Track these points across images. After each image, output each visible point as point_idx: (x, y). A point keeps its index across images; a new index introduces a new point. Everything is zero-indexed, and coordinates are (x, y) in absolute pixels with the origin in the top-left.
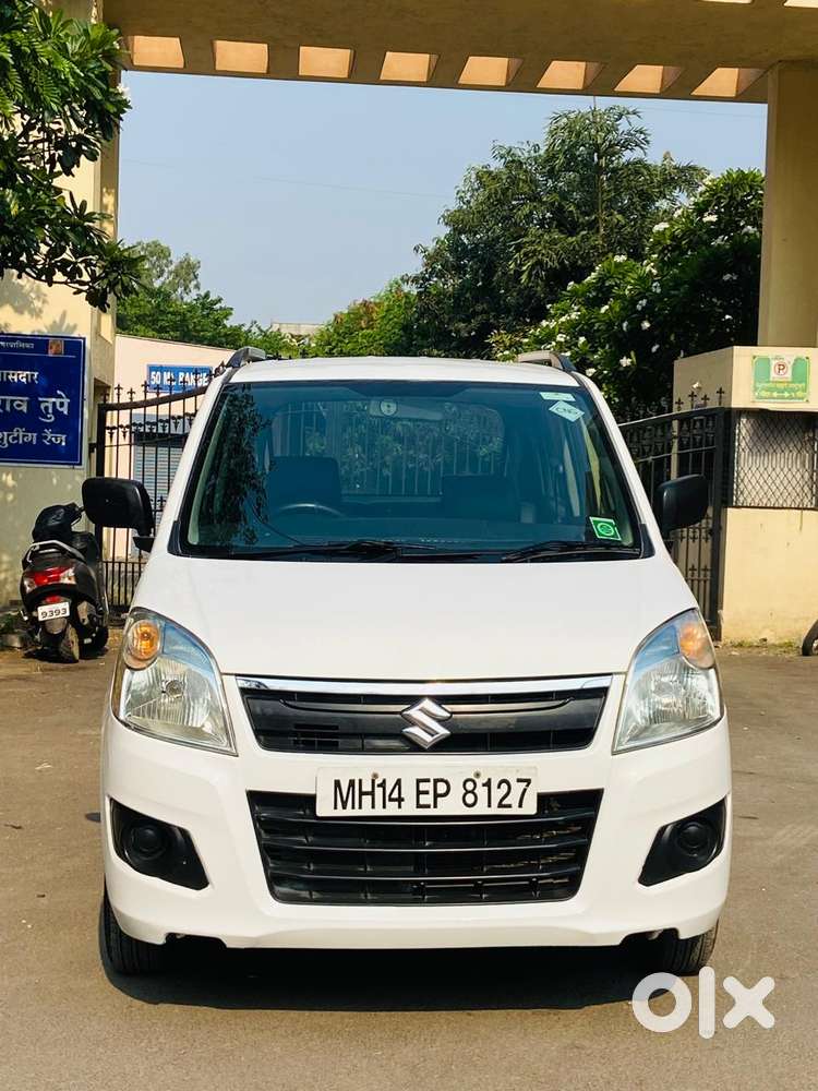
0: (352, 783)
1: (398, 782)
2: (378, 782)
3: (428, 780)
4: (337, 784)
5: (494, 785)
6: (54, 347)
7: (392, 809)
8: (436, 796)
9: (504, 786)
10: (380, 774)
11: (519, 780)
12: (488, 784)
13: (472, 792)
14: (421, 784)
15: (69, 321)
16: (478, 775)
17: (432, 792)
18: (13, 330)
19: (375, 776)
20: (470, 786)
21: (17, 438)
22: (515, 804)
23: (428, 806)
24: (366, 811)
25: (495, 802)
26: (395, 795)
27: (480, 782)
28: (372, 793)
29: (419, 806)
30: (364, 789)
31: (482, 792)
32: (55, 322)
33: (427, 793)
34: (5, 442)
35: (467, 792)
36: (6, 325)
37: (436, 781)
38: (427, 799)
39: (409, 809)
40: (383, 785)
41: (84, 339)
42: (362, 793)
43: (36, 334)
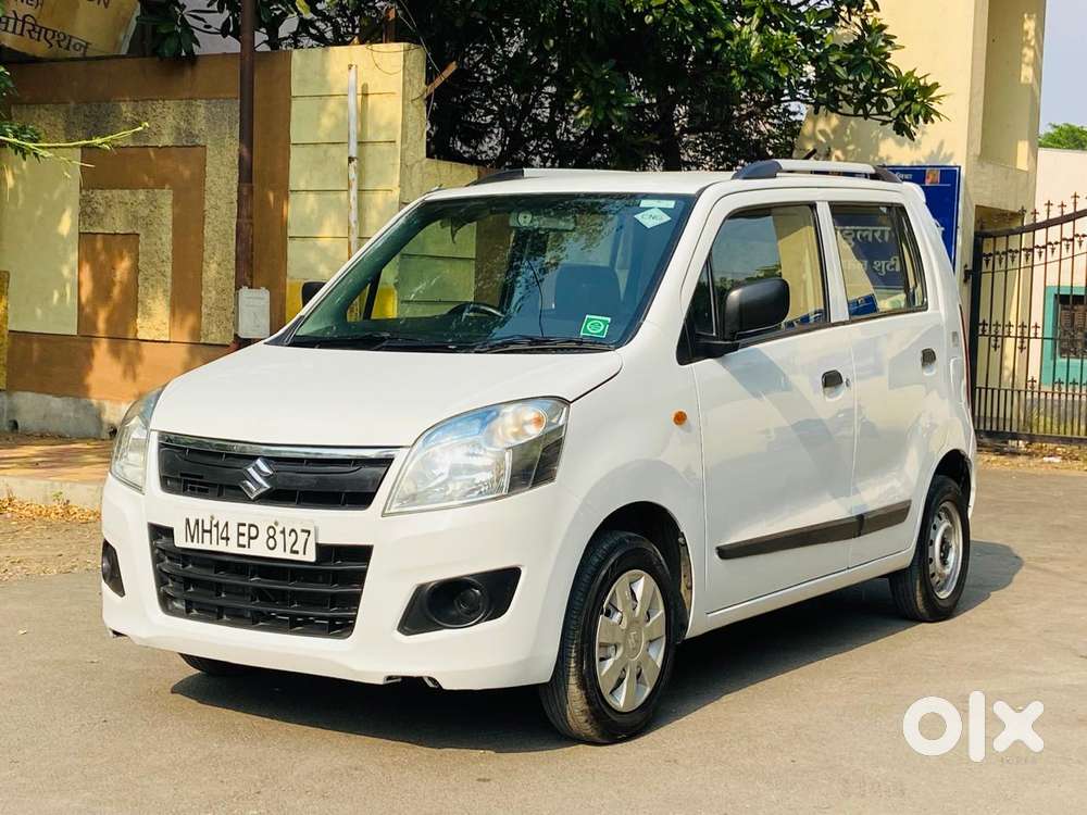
0: (197, 523)
1: (227, 525)
2: (214, 522)
3: (244, 525)
4: (188, 521)
5: (287, 532)
6: (931, 177)
7: (222, 547)
8: (250, 538)
9: (293, 534)
10: (215, 516)
11: (303, 531)
12: (283, 532)
13: (273, 537)
14: (241, 528)
15: (947, 150)
16: (276, 523)
17: (247, 535)
18: (893, 162)
19: (212, 518)
20: (271, 532)
21: (894, 266)
22: (301, 552)
23: (244, 546)
24: (206, 546)
25: (288, 548)
26: (224, 535)
27: (279, 529)
28: (210, 532)
29: (239, 545)
30: (205, 528)
31: (279, 537)
32: (932, 152)
33: (244, 535)
34: (883, 270)
35: (270, 537)
36: (888, 158)
37: (251, 526)
38: (243, 540)
39: (232, 548)
40: (217, 526)
41: (960, 167)
42: (204, 531)
43: (915, 164)
